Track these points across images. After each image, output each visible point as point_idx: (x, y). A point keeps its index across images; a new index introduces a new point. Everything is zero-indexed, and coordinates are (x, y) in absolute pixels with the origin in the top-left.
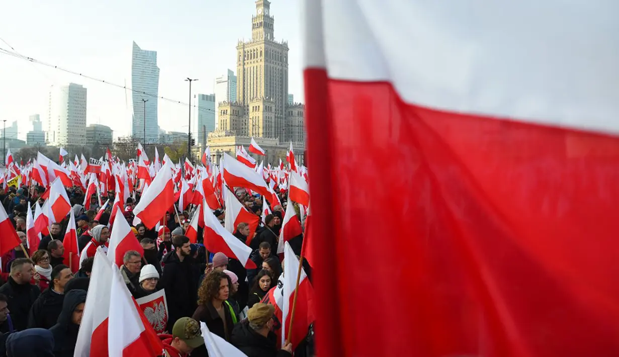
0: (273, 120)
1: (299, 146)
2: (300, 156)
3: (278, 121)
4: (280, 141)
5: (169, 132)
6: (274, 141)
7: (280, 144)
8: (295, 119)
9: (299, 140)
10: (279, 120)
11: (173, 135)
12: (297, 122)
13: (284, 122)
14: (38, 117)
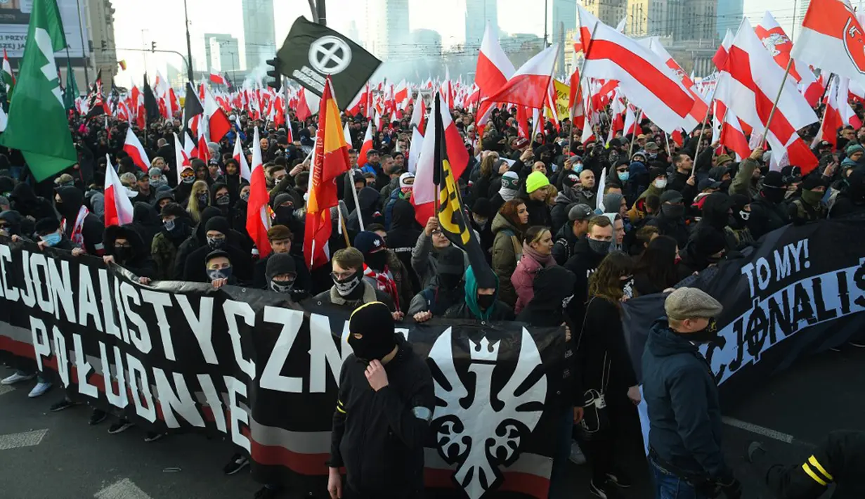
0: (665, 9)
1: (704, 45)
2: (705, 61)
3: (672, 8)
4: (675, 39)
5: (513, 35)
6: (665, 39)
7: (673, 45)
8: (700, 4)
9: (704, 37)
10: (674, 6)
11: (519, 38)
12: (703, 8)
13: (681, 10)
14: (354, 22)
